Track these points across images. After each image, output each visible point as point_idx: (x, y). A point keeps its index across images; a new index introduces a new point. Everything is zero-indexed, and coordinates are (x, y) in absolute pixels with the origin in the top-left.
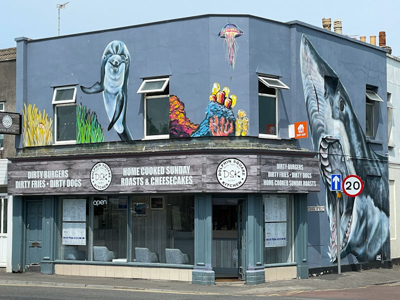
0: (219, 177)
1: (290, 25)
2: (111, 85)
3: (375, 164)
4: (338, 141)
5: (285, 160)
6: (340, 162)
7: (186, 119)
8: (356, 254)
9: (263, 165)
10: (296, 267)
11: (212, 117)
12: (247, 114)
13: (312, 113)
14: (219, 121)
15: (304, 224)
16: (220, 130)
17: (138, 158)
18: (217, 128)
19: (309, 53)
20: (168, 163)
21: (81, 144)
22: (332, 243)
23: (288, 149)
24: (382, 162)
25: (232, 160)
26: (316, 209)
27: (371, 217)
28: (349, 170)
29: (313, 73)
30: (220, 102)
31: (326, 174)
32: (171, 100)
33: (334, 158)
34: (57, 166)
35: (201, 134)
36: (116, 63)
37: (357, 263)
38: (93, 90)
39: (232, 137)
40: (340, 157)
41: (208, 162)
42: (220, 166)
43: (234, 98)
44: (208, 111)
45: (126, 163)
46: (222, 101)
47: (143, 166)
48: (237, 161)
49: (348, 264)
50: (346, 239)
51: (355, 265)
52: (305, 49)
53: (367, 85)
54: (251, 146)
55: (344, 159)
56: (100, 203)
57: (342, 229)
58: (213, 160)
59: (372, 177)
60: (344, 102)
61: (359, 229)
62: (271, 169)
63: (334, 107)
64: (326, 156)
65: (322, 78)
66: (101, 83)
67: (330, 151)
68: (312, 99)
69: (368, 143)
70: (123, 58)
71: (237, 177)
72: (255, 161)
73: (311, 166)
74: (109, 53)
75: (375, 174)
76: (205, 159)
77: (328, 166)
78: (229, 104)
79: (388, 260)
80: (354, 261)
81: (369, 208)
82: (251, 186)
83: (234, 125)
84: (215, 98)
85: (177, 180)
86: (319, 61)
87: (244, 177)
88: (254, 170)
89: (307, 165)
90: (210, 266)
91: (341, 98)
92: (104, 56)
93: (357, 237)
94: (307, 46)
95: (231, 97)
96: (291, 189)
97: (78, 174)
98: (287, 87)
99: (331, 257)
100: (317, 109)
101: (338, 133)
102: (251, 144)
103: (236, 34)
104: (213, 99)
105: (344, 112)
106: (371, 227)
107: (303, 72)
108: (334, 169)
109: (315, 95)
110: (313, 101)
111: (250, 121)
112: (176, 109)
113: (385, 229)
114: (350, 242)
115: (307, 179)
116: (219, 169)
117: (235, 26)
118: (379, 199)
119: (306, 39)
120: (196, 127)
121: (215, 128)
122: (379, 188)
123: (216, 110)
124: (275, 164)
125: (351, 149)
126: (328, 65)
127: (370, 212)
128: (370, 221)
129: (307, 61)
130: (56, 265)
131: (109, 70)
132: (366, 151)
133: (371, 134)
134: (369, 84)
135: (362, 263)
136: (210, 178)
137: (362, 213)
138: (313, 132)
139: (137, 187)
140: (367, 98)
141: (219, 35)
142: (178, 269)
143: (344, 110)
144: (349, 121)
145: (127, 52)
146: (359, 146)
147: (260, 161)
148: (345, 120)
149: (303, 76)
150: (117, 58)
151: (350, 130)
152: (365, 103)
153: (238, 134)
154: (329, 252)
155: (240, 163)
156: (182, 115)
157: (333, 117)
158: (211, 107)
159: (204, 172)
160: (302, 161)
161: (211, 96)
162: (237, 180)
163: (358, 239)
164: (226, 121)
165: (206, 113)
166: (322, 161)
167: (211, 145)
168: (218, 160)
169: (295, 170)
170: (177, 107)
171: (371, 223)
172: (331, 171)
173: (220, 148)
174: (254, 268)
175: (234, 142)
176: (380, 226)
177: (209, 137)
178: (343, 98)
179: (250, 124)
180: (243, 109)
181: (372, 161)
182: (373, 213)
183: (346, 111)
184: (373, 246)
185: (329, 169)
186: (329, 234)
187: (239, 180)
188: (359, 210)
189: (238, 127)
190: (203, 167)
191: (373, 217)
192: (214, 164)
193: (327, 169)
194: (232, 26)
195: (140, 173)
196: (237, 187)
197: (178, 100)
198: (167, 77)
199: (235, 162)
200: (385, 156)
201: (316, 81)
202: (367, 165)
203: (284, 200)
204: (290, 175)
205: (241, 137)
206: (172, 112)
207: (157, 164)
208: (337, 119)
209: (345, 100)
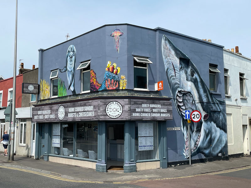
0: (107, 112)
1: (155, 30)
2: (70, 67)
3: (216, 105)
4: (190, 92)
5: (148, 102)
6: (191, 104)
7: (96, 81)
8: (203, 153)
9: (132, 105)
10: (159, 161)
11: (107, 79)
12: (126, 77)
13: (171, 77)
14: (111, 81)
15: (164, 138)
16: (111, 86)
17: (74, 103)
18: (109, 85)
19: (168, 45)
20: (85, 105)
21: (59, 97)
22: (186, 147)
23: (151, 96)
24: (221, 104)
25: (114, 102)
26: (174, 129)
27: (214, 133)
28: (198, 108)
29: (171, 55)
30: (111, 71)
31: (181, 110)
32: (91, 72)
33: (187, 102)
34: (47, 108)
35: (102, 89)
36: (71, 56)
37: (205, 158)
38: (64, 71)
39: (117, 90)
40: (191, 101)
41: (101, 104)
42: (108, 106)
43: (119, 69)
44: (105, 77)
45: (70, 106)
46: (112, 71)
47: (76, 107)
48: (117, 103)
49: (198, 159)
50: (196, 145)
51: (203, 159)
52: (165, 43)
53: (210, 64)
54: (127, 94)
55: (195, 102)
56: (65, 126)
57: (194, 140)
58: (104, 102)
59: (215, 112)
60: (194, 72)
61: (206, 140)
62: (138, 107)
63: (187, 75)
64: (181, 100)
65: (178, 59)
66: (66, 67)
67: (184, 98)
68: (171, 70)
69: (211, 94)
70: (74, 53)
71: (117, 111)
72: (127, 102)
73: (166, 105)
74: (69, 51)
75: (216, 110)
76: (99, 102)
77: (182, 106)
78: (116, 72)
79: (226, 156)
80: (203, 157)
81: (212, 128)
82: (125, 116)
83: (119, 84)
84: (109, 69)
85: (88, 114)
86: (176, 49)
87: (121, 112)
88: (127, 107)
89: (163, 104)
90: (104, 161)
91: (191, 70)
92: (67, 53)
93: (204, 144)
94: (167, 42)
95: (117, 68)
96: (152, 118)
97: (54, 112)
98: (151, 62)
99: (185, 155)
100: (175, 75)
101: (190, 88)
102: (127, 93)
103: (120, 34)
104: (107, 70)
105: (194, 77)
106: (215, 138)
107: (164, 55)
108: (187, 107)
109: (173, 68)
110: (171, 71)
111: (128, 81)
112: (93, 76)
113: (224, 139)
114: (199, 147)
115: (164, 113)
116: (107, 107)
117: (119, 30)
118: (220, 124)
119: (166, 37)
120: (100, 85)
121: (108, 85)
122: (219, 118)
123: (109, 75)
124: (141, 104)
125: (199, 97)
126: (182, 53)
127: (213, 130)
128: (213, 135)
129: (167, 49)
130: (49, 157)
131: (69, 60)
132: (210, 98)
133: (214, 90)
134: (211, 63)
135: (208, 158)
136: (102, 112)
137: (207, 131)
138: (171, 88)
139: (74, 118)
140: (210, 70)
141: (111, 35)
142: (92, 162)
143: (194, 76)
144: (198, 82)
145: (75, 50)
146: (205, 95)
147: (130, 102)
148: (195, 82)
149: (164, 57)
150: (71, 53)
151: (199, 87)
152: (209, 73)
153: (121, 88)
154: (184, 153)
155: (119, 103)
156: (95, 80)
157: (187, 80)
158: (106, 74)
159: (99, 109)
160: (160, 102)
161: (106, 68)
162: (117, 113)
163: (205, 145)
164: (114, 81)
165: (104, 77)
166: (178, 103)
167: (105, 94)
168: (106, 102)
169: (155, 108)
170: (93, 75)
171: (214, 136)
172: (185, 109)
173: (110, 96)
174: (128, 163)
175: (119, 93)
176: (220, 138)
177: (105, 90)
178: (193, 70)
179: (128, 83)
180: (123, 74)
181: (214, 103)
182: (216, 131)
183: (195, 77)
184: (216, 149)
185: (184, 108)
186: (184, 143)
187: (119, 113)
188: (205, 129)
189: (121, 84)
190: (98, 107)
191: (216, 133)
192: (104, 104)
193: (182, 107)
194: (118, 30)
195: (75, 110)
196: (117, 117)
197: (94, 72)
198: (89, 60)
199: (116, 103)
200: (223, 101)
201: (174, 60)
202: (211, 105)
203: (152, 124)
204: (152, 110)
205: (122, 90)
206: (91, 78)
207: (81, 106)
208: (189, 81)
209: (194, 71)
